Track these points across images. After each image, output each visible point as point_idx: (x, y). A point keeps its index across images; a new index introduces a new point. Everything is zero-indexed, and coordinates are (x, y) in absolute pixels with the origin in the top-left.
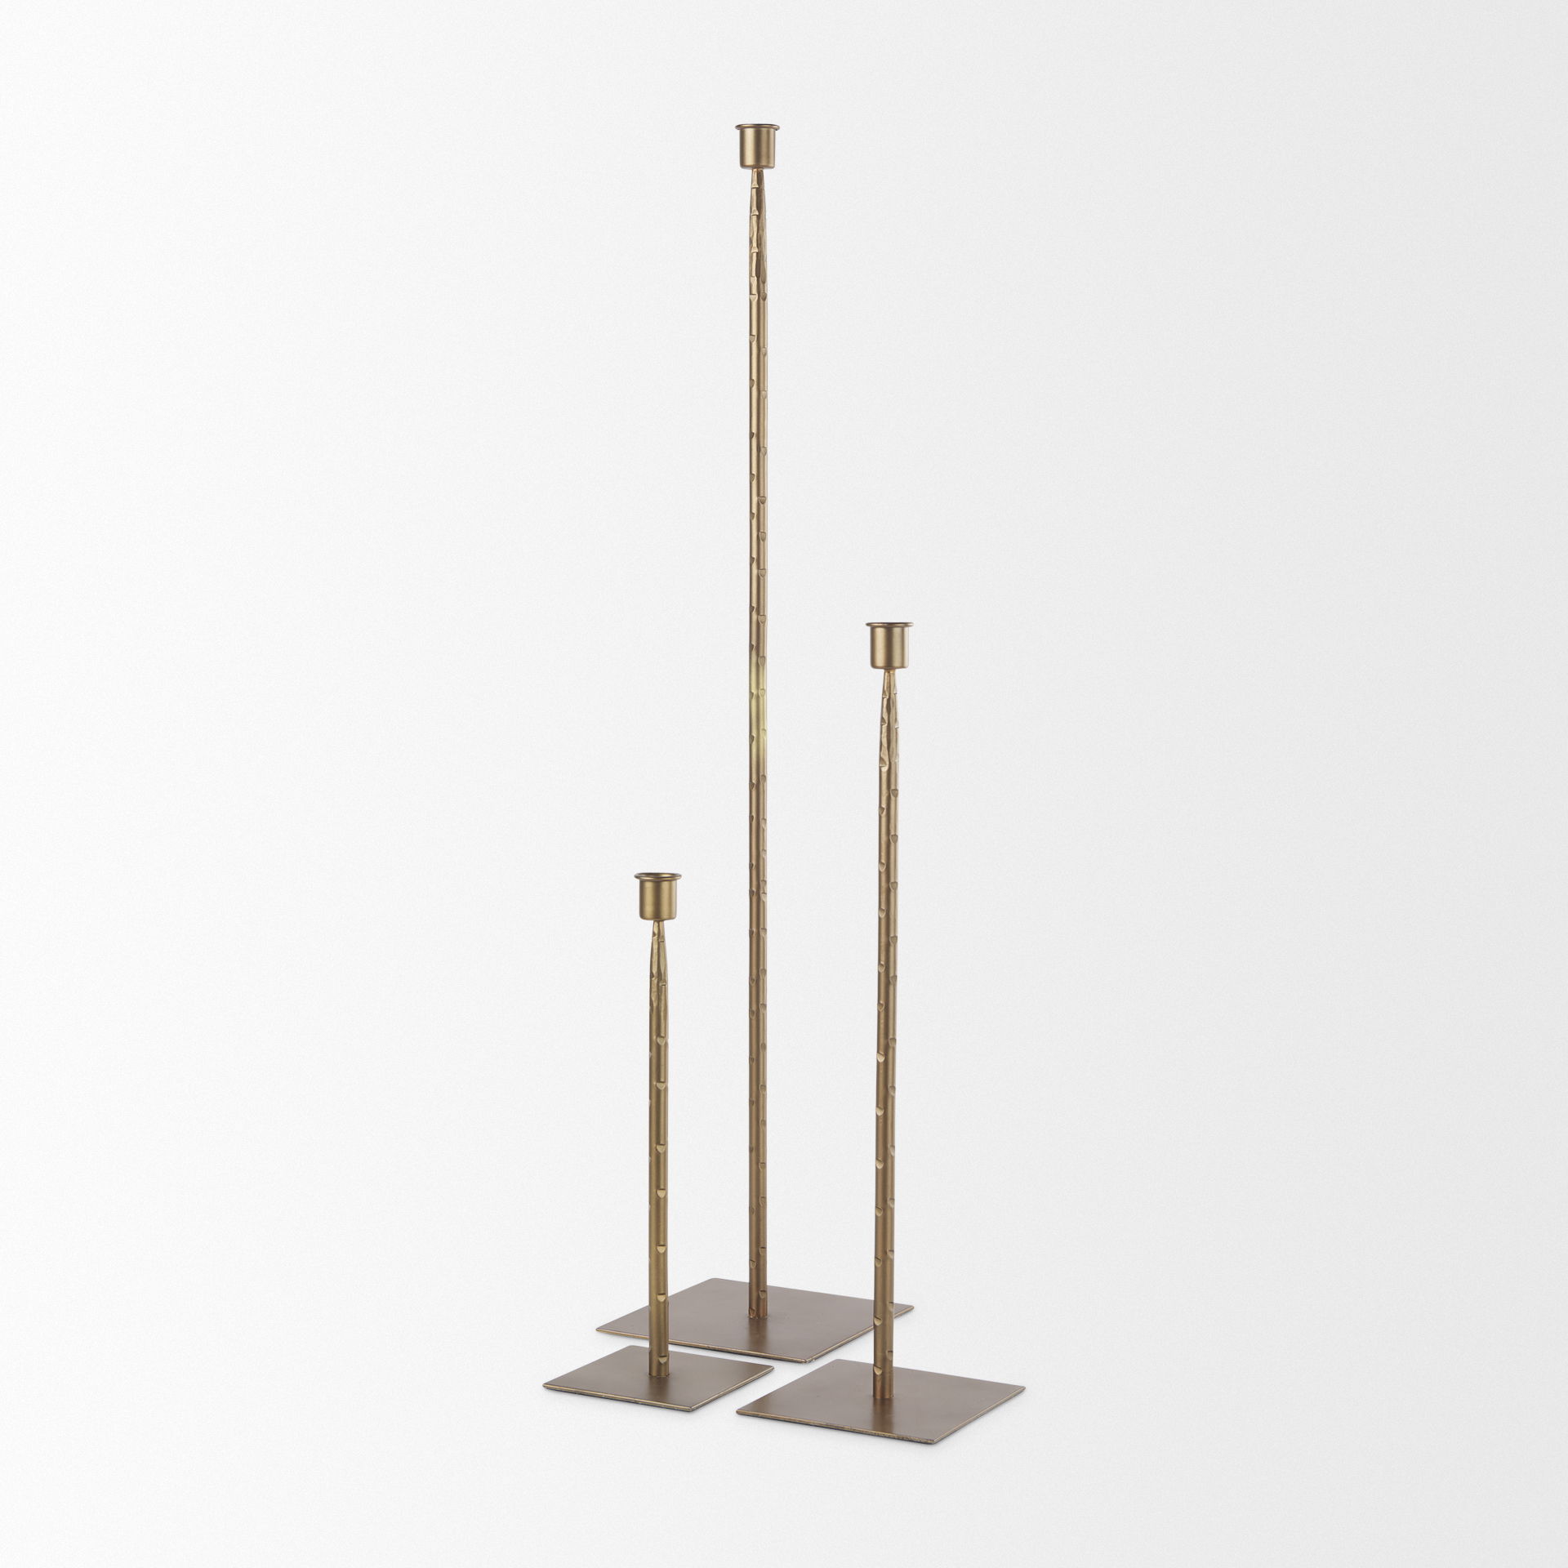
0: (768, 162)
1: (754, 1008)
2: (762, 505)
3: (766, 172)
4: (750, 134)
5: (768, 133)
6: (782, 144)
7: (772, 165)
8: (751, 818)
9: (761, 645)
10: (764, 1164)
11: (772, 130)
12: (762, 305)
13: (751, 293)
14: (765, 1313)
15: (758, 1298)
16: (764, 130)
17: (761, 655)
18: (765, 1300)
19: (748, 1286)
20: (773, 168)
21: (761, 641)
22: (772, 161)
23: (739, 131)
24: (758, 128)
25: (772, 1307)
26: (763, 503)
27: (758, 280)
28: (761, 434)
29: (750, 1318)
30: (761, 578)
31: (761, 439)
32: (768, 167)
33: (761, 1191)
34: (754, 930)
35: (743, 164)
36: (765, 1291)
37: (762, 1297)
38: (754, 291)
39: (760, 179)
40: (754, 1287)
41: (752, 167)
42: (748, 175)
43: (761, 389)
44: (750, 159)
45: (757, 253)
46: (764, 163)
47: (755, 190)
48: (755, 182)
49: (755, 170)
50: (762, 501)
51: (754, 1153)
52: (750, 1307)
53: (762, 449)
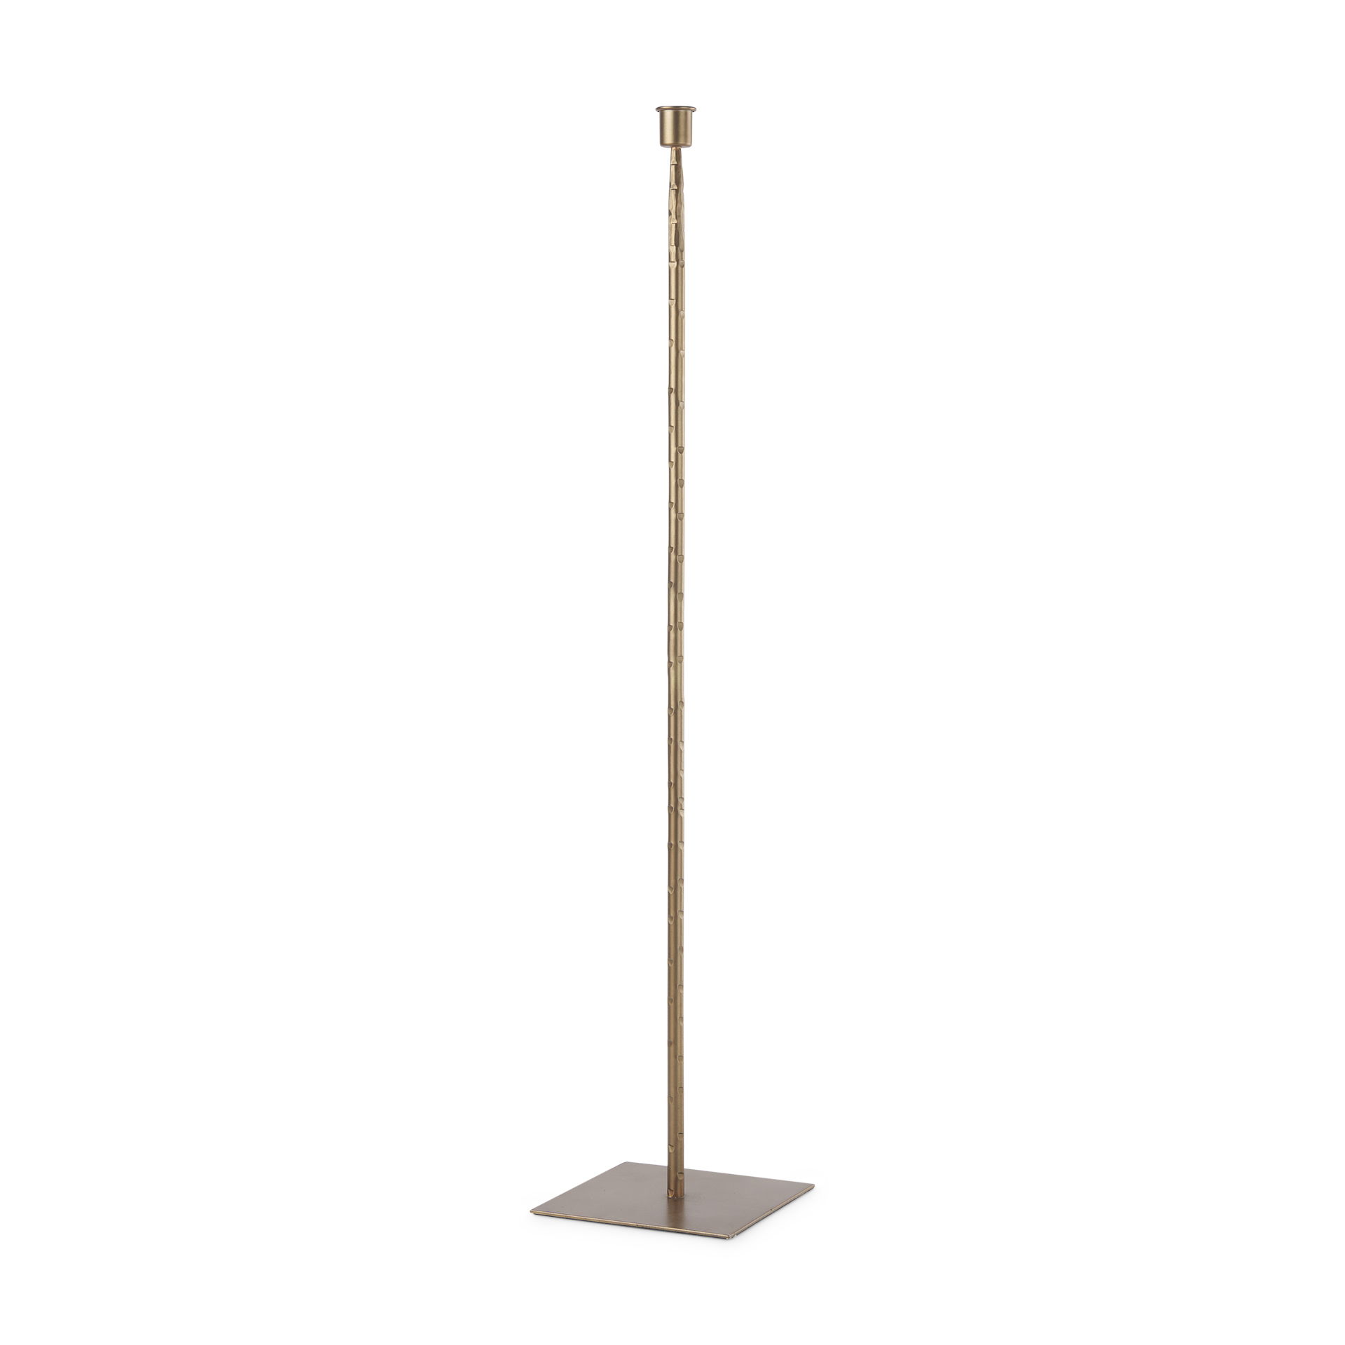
0: (686, 141)
1: (672, 915)
2: (679, 454)
3: (684, 151)
4: (669, 115)
5: (686, 114)
6: (698, 124)
7: (689, 144)
8: (670, 739)
9: (679, 583)
10: (682, 1057)
11: (689, 112)
12: (680, 272)
13: (670, 261)
14: (682, 1194)
15: (676, 1179)
16: (682, 112)
17: (679, 591)
18: (683, 1181)
19: (667, 1171)
20: (689, 146)
21: (679, 579)
22: (689, 140)
23: (658, 114)
24: (676, 110)
25: (688, 1188)
26: (681, 452)
27: (677, 249)
28: (679, 390)
29: (669, 1198)
30: (679, 521)
31: (679, 394)
32: (686, 145)
33: (679, 1082)
34: (673, 842)
35: (662, 143)
36: (682, 1173)
37: (680, 1178)
38: (673, 258)
39: (678, 156)
40: (672, 1169)
41: (671, 146)
42: (667, 153)
43: (679, 349)
44: (669, 139)
45: (676, 224)
46: (682, 141)
47: (673, 167)
48: (674, 159)
49: (674, 148)
50: (680, 450)
51: (672, 1048)
52: (669, 1188)
53: (681, 403)
